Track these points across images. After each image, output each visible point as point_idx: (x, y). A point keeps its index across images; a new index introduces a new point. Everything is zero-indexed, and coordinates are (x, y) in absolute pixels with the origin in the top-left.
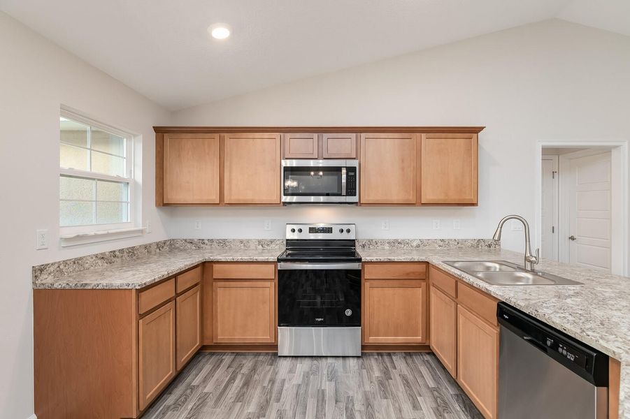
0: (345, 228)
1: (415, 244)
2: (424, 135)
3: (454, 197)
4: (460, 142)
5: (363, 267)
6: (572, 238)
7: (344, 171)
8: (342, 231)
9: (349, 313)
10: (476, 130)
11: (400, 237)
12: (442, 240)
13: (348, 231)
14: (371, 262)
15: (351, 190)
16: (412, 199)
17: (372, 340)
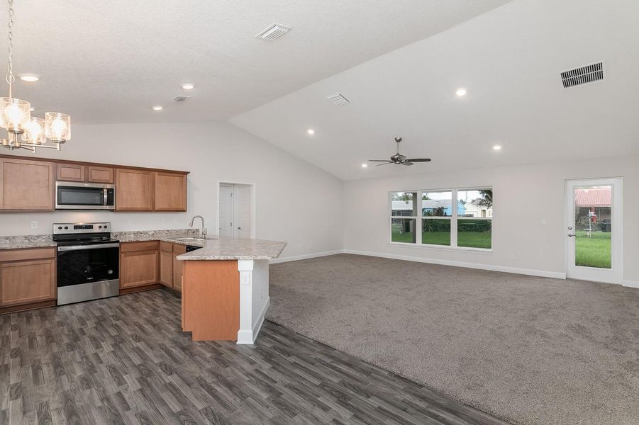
0: (103, 225)
1: (151, 233)
2: (157, 173)
3: (174, 206)
4: (177, 179)
5: (120, 245)
6: (239, 228)
7: (105, 190)
8: (100, 227)
9: (111, 272)
10: (186, 173)
11: (141, 230)
12: (168, 231)
13: (106, 227)
14: (125, 242)
15: (110, 202)
16: (149, 207)
17: (125, 285)
